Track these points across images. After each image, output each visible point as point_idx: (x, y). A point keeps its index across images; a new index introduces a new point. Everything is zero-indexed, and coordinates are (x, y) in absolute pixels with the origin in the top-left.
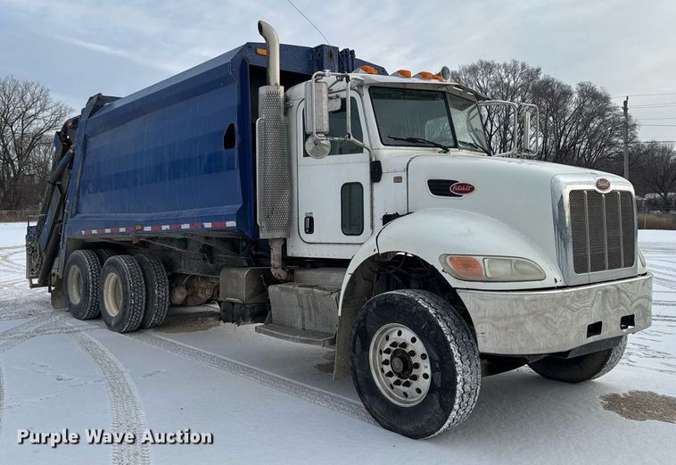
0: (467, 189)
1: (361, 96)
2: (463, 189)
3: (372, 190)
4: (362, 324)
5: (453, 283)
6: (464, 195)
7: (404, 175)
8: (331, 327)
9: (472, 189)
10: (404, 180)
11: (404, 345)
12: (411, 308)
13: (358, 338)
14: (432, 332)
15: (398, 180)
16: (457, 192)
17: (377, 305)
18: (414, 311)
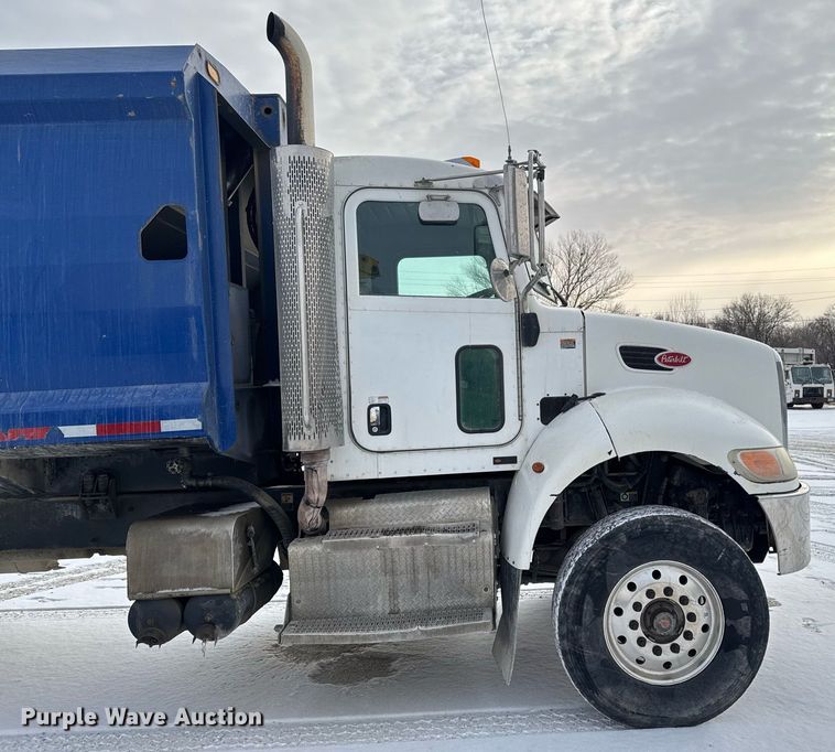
0: (681, 360)
1: (496, 205)
2: (676, 360)
3: (519, 359)
4: (598, 574)
5: (750, 488)
6: (676, 369)
7: (578, 338)
8: (471, 594)
9: (688, 360)
10: (579, 346)
11: (668, 591)
12: (696, 534)
13: (588, 598)
14: (735, 562)
15: (568, 344)
16: (668, 364)
17: (629, 538)
18: (701, 537)
